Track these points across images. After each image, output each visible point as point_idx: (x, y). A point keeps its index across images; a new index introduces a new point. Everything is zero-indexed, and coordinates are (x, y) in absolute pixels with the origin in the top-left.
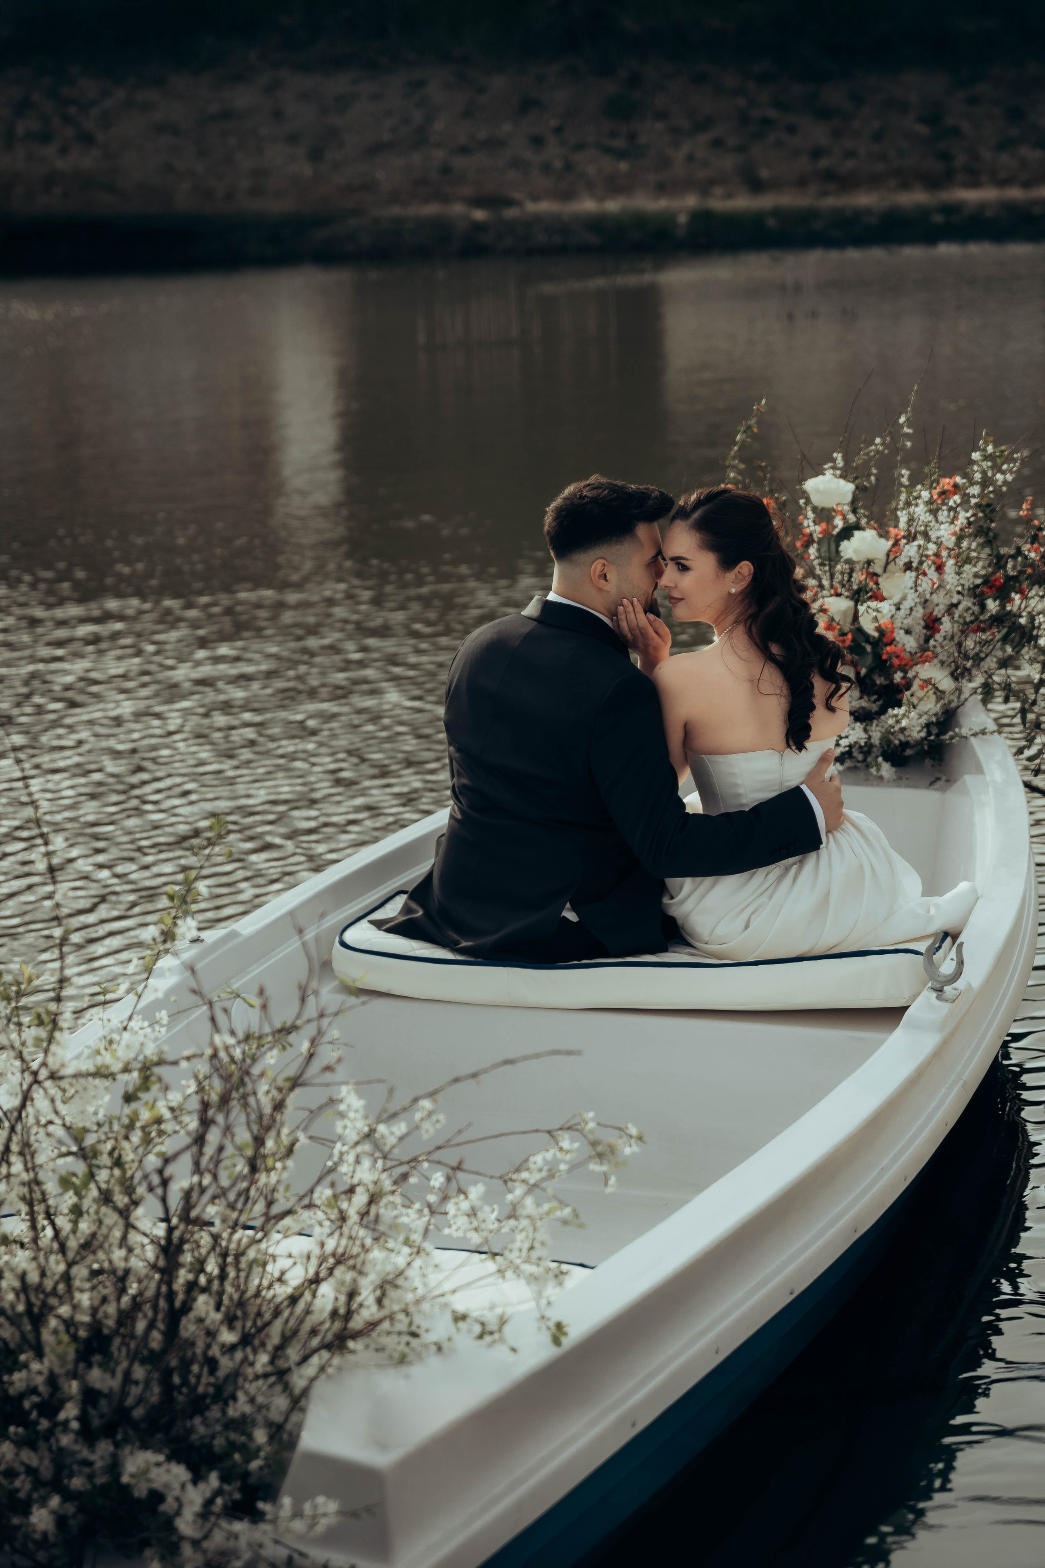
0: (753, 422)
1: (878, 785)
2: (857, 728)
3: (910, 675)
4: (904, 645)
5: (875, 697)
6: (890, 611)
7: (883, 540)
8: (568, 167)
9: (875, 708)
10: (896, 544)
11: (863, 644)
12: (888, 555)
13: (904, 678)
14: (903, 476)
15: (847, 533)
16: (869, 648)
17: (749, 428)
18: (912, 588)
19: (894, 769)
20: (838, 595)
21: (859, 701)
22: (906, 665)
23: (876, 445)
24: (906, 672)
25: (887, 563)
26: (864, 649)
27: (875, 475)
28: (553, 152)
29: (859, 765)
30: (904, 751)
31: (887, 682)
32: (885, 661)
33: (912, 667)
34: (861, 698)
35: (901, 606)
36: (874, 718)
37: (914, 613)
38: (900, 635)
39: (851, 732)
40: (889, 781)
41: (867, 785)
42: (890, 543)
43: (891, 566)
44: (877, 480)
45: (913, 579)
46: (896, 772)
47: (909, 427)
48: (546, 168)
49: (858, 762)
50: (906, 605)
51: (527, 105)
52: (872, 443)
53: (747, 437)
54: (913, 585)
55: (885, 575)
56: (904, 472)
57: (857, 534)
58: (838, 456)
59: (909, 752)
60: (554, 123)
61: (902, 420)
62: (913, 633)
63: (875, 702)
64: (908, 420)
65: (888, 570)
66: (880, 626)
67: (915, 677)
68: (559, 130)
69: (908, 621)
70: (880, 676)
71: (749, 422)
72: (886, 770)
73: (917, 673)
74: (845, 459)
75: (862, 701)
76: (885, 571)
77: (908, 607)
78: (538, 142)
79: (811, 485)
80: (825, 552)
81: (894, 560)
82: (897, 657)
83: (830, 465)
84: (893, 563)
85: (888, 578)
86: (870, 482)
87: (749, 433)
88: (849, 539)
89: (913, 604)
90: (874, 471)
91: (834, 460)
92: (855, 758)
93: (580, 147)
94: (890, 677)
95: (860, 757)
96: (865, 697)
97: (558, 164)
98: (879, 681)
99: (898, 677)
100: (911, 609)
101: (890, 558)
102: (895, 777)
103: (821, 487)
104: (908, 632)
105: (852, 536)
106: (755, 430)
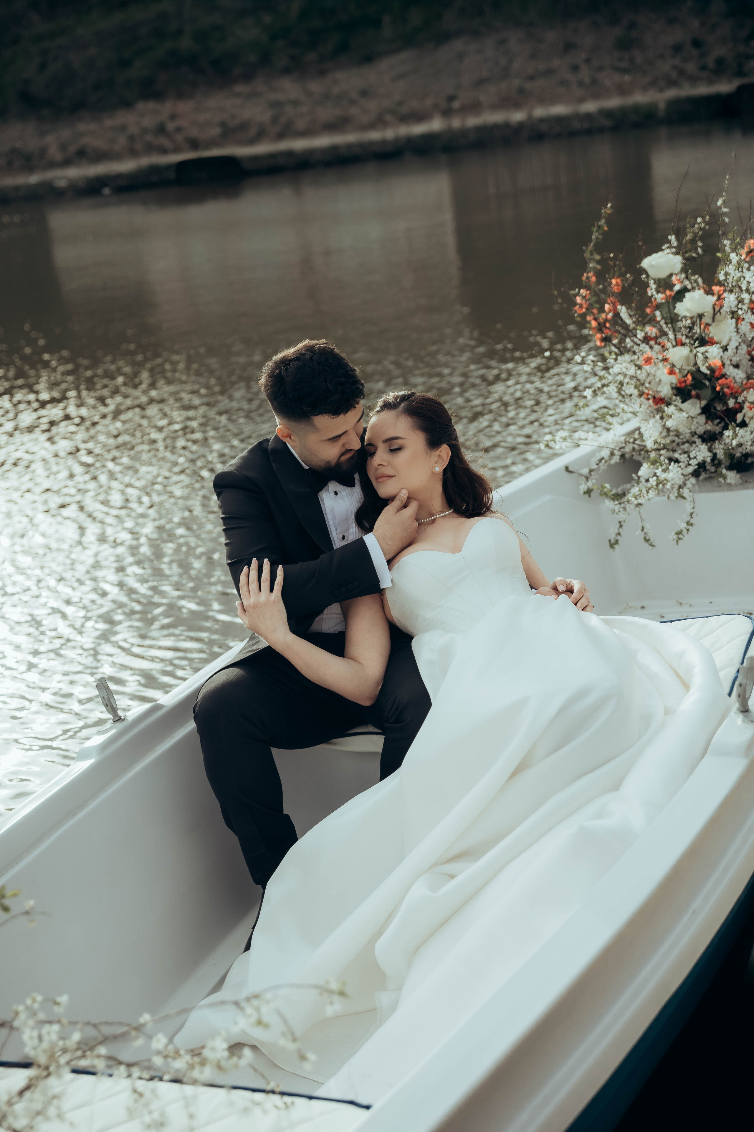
0: (602, 222)
1: (728, 490)
2: (702, 449)
3: (740, 400)
4: (734, 378)
5: (718, 421)
6: (718, 353)
7: (710, 297)
8: (594, 82)
9: (718, 429)
10: (719, 298)
11: (704, 381)
12: (714, 308)
13: (736, 402)
14: (725, 245)
15: (680, 295)
16: (707, 383)
17: (599, 227)
18: (735, 332)
19: (738, 476)
20: (683, 344)
21: (705, 426)
22: (736, 392)
23: (699, 224)
24: (736, 398)
25: (715, 314)
26: (705, 384)
27: (701, 247)
28: (585, 74)
29: (713, 475)
30: (746, 459)
31: (725, 408)
32: (719, 392)
33: (741, 393)
34: (706, 423)
35: (728, 347)
36: (717, 439)
37: (739, 351)
38: (730, 371)
39: (698, 453)
40: (736, 485)
41: (720, 491)
42: (715, 298)
43: (718, 316)
44: (703, 251)
45: (734, 325)
46: (741, 478)
47: (725, 207)
48: (581, 84)
49: (712, 473)
50: (731, 348)
51: (569, 47)
52: (695, 222)
53: (599, 234)
54: (735, 330)
55: (714, 324)
56: (725, 242)
57: (687, 295)
58: (672, 238)
59: (750, 460)
60: (583, 55)
61: (720, 202)
62: (741, 366)
63: (717, 425)
64: (724, 202)
65: (715, 320)
66: (710, 365)
67: (744, 402)
68: (587, 61)
69: (735, 360)
70: (720, 404)
71: (599, 223)
72: (732, 476)
73: (746, 398)
74: (677, 239)
75: (707, 425)
76: (713, 321)
77: (735, 346)
78: (575, 68)
79: (647, 263)
80: (666, 313)
81: (719, 311)
82: (728, 387)
83: (667, 245)
84: (719, 314)
85: (716, 326)
86: (698, 254)
87: (600, 231)
88: (682, 301)
89: (738, 344)
90: (700, 244)
91: (669, 242)
92: (708, 470)
93: (601, 69)
94: (726, 404)
95: (713, 469)
96: (709, 422)
97: (587, 80)
98: (719, 407)
99: (731, 403)
100: (737, 348)
101: (716, 311)
102: (741, 481)
103: (654, 263)
104: (737, 366)
105: (684, 297)
106: (606, 228)
